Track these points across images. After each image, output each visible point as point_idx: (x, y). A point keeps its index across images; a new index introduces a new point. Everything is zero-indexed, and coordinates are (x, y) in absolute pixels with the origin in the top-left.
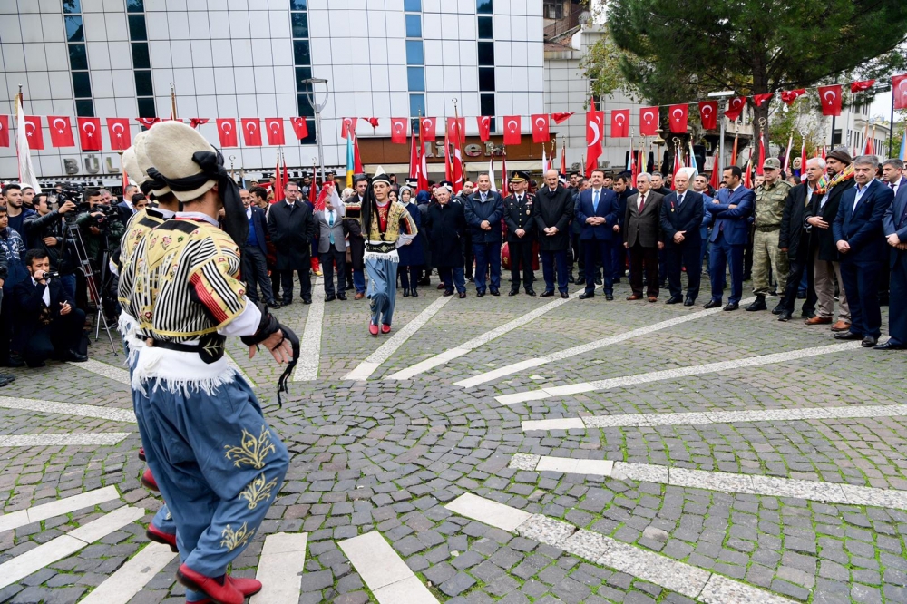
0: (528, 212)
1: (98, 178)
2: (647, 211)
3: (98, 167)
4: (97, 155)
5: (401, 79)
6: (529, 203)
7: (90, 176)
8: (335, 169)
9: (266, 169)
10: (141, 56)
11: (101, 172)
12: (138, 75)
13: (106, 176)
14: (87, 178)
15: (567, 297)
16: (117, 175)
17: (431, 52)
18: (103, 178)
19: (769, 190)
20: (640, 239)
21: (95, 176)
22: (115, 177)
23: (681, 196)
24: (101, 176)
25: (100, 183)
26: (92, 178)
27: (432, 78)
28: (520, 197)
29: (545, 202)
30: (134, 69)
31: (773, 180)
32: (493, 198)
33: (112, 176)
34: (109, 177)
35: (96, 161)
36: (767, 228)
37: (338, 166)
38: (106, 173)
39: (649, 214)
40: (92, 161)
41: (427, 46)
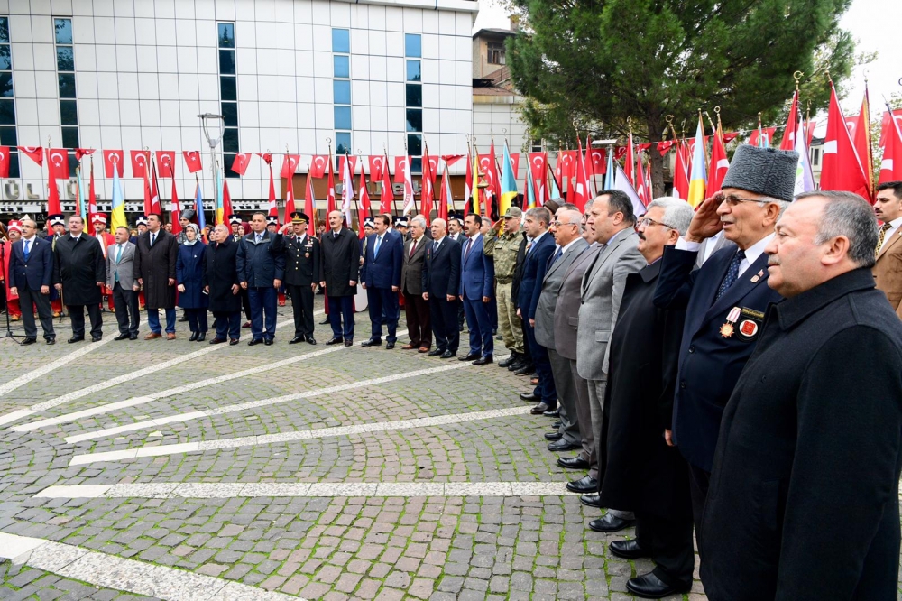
0: (307, 254)
1: (18, 204)
2: (416, 257)
3: (18, 193)
4: (17, 181)
5: (327, 117)
6: (310, 245)
7: (9, 202)
8: (258, 202)
9: (188, 201)
10: (67, 86)
11: (20, 198)
12: (63, 105)
13: (26, 202)
14: (7, 204)
15: (351, 344)
16: (38, 202)
17: (358, 93)
18: (23, 203)
19: (509, 240)
20: (408, 286)
21: (15, 202)
22: (35, 203)
23: (437, 243)
24: (21, 202)
25: (20, 209)
26: (12, 204)
27: (358, 118)
28: (299, 238)
29: (327, 246)
30: (59, 99)
31: (512, 230)
32: (268, 240)
33: (32, 202)
34: (29, 203)
35: (16, 187)
36: (504, 281)
37: (261, 200)
38: (26, 199)
39: (418, 260)
40: (12, 187)
41: (355, 87)
